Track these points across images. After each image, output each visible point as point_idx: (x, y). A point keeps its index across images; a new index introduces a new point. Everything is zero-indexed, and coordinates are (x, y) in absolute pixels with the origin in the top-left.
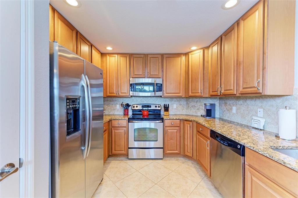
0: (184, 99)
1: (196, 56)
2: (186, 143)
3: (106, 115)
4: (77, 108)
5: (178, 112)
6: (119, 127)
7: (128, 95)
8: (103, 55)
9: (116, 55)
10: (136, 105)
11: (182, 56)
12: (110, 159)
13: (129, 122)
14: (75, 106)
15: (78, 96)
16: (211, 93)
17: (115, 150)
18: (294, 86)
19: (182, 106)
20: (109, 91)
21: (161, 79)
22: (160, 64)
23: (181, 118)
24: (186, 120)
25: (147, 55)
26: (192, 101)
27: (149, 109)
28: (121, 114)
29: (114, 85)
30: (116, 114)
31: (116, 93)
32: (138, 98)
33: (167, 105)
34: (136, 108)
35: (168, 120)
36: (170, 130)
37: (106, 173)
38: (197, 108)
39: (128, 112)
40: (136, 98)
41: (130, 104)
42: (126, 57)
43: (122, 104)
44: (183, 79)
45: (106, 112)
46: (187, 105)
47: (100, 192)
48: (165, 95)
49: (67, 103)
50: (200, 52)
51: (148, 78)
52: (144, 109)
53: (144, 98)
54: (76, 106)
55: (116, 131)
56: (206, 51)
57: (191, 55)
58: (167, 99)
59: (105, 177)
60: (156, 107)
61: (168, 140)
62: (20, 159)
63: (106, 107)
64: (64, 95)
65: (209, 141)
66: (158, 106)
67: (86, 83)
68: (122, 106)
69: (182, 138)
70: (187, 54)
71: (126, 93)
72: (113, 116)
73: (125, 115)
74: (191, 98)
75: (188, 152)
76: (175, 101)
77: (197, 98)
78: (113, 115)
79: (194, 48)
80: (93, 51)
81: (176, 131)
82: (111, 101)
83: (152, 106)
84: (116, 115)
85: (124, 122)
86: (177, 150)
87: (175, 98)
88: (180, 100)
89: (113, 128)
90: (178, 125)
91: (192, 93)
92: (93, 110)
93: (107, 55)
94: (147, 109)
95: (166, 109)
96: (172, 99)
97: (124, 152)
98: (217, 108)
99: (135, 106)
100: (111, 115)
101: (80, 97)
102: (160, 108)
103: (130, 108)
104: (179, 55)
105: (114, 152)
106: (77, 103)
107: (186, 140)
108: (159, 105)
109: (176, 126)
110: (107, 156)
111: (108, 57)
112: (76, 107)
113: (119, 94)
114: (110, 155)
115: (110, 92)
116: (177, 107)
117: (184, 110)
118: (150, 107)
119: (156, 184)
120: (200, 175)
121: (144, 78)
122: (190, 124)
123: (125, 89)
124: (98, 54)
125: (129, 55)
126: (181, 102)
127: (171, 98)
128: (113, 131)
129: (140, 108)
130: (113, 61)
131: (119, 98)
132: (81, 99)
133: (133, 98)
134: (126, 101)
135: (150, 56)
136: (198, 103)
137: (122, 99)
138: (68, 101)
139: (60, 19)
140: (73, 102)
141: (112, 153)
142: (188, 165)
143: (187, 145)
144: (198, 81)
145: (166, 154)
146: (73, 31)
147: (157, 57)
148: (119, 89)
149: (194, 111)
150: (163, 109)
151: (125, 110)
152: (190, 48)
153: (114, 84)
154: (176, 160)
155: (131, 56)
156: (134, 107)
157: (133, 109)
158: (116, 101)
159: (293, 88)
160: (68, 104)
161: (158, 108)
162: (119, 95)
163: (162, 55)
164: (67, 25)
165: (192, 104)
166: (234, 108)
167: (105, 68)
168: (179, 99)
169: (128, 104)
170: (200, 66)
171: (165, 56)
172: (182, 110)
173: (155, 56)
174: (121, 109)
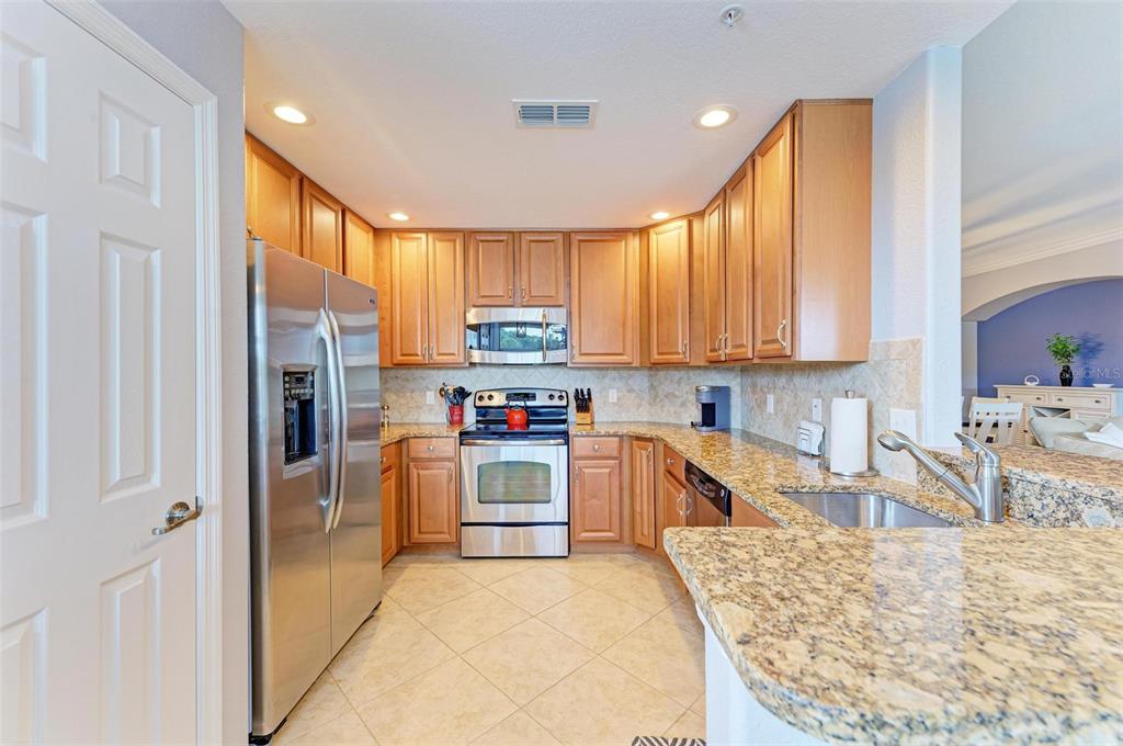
0: (642, 372)
1: (670, 239)
2: (638, 509)
3: (394, 424)
4: (308, 397)
5: (623, 415)
6: (430, 460)
7: (462, 361)
8: (378, 233)
9: (423, 236)
10: (489, 393)
11: (630, 236)
12: (404, 558)
13: (461, 444)
14: (302, 391)
15: (310, 365)
16: (709, 354)
17: (420, 532)
18: (870, 338)
19: (633, 395)
20: (401, 349)
21: (563, 311)
22: (561, 264)
23: (624, 430)
24: (638, 438)
25: (520, 233)
26: (666, 379)
27: (529, 403)
28: (439, 420)
29: (416, 330)
30: (426, 421)
31: (424, 356)
32: (493, 370)
33: (585, 393)
34: (486, 403)
35: (584, 436)
36: (590, 470)
37: (391, 592)
38: (680, 401)
39: (461, 415)
40: (487, 369)
41: (467, 389)
42: (455, 241)
43: (442, 390)
44: (633, 310)
45: (393, 416)
46: (652, 392)
47: (372, 635)
48: (578, 359)
49: (285, 382)
50: (681, 227)
51: (523, 306)
52: (512, 403)
53: (514, 370)
54: (307, 391)
55: (421, 472)
56: (696, 225)
57: (655, 236)
58: (588, 373)
59: (386, 601)
60: (551, 397)
61: (583, 500)
62: (197, 498)
63: (391, 398)
64: (278, 364)
65: (684, 491)
66: (557, 394)
67: (329, 329)
68: (442, 396)
69: (626, 493)
70: (643, 232)
71: (453, 354)
72: (416, 427)
73: (452, 423)
74: (663, 369)
75: (642, 534)
76: (614, 379)
77: (678, 370)
78: (416, 424)
79: (659, 216)
80: (349, 226)
81: (608, 470)
82: (407, 380)
83: (538, 393)
84: (423, 424)
85: (448, 446)
86: (610, 531)
87: (614, 369)
88: (631, 376)
89: (412, 465)
90: (615, 454)
91: (659, 354)
92: (349, 410)
93: (394, 235)
94: (522, 404)
95: (583, 402)
96: (603, 372)
97: (447, 536)
98: (736, 400)
99: (486, 395)
100: (409, 424)
101: (316, 367)
102: (564, 403)
103: (469, 402)
104: (620, 233)
105: (416, 535)
106: (309, 385)
107: (638, 499)
108: (561, 391)
109: (607, 454)
110: (394, 549)
111: (396, 241)
112: (304, 394)
113: (430, 356)
114: (406, 547)
115: (405, 352)
116: (619, 399)
117: (641, 409)
118: (534, 397)
119: (533, 616)
120: (666, 596)
121: (512, 306)
122: (646, 449)
123: (452, 343)
124: (365, 234)
125: (462, 234)
126: (630, 382)
127: (601, 368)
128: (414, 472)
129: (499, 400)
130: (411, 254)
131: (434, 368)
132: (317, 373)
133: (479, 370)
134: (455, 380)
135: (528, 238)
136: (682, 384)
137: (442, 372)
138: (287, 379)
139: (257, 154)
140: (300, 380)
141: (413, 541)
142: (641, 572)
143: (642, 514)
144: (677, 317)
145: (578, 541)
146: (289, 178)
147: (552, 241)
148: (434, 340)
149: (672, 409)
150: (573, 404)
151: (451, 409)
152: (649, 216)
153: (416, 326)
154: (609, 561)
155: (469, 238)
156: (481, 398)
157: (478, 403)
158: (423, 379)
159: (868, 343)
160: (287, 386)
161: (556, 402)
162: (431, 361)
163: (567, 235)
164: (274, 166)
165: (666, 387)
166: (771, 399)
167: (388, 275)
168: (625, 373)
169: (461, 388)
170: (679, 271)
171: (575, 238)
172: (638, 409)
173: (542, 237)
174: (441, 404)
